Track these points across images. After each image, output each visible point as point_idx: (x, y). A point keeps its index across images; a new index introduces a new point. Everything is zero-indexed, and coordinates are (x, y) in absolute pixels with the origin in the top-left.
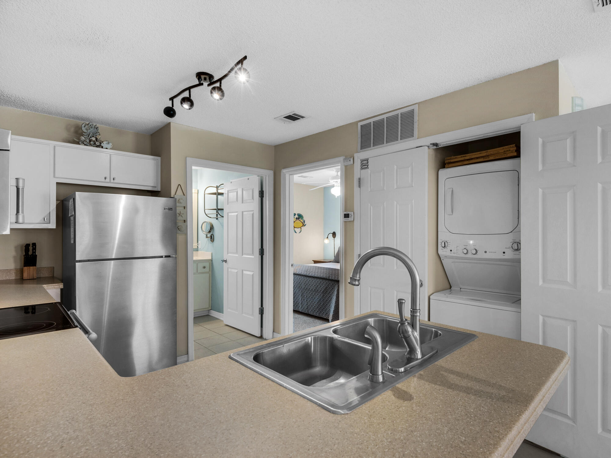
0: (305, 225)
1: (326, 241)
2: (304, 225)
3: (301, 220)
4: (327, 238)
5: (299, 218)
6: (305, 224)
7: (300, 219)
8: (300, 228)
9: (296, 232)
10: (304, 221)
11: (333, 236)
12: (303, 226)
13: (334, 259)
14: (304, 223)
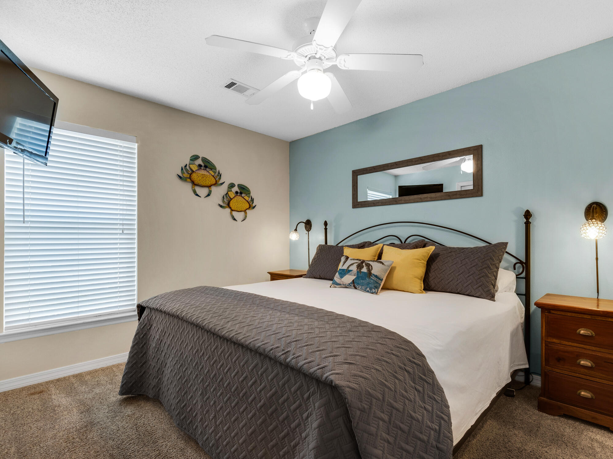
0: (254, 207)
1: (294, 237)
2: (251, 207)
3: (246, 198)
4: (296, 230)
5: (241, 193)
6: (254, 205)
7: (243, 195)
8: (243, 213)
9: (235, 219)
10: (252, 200)
11: (306, 228)
12: (249, 208)
13: (309, 271)
14: (253, 203)
